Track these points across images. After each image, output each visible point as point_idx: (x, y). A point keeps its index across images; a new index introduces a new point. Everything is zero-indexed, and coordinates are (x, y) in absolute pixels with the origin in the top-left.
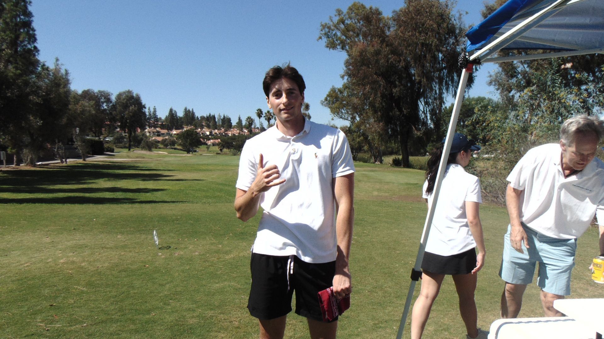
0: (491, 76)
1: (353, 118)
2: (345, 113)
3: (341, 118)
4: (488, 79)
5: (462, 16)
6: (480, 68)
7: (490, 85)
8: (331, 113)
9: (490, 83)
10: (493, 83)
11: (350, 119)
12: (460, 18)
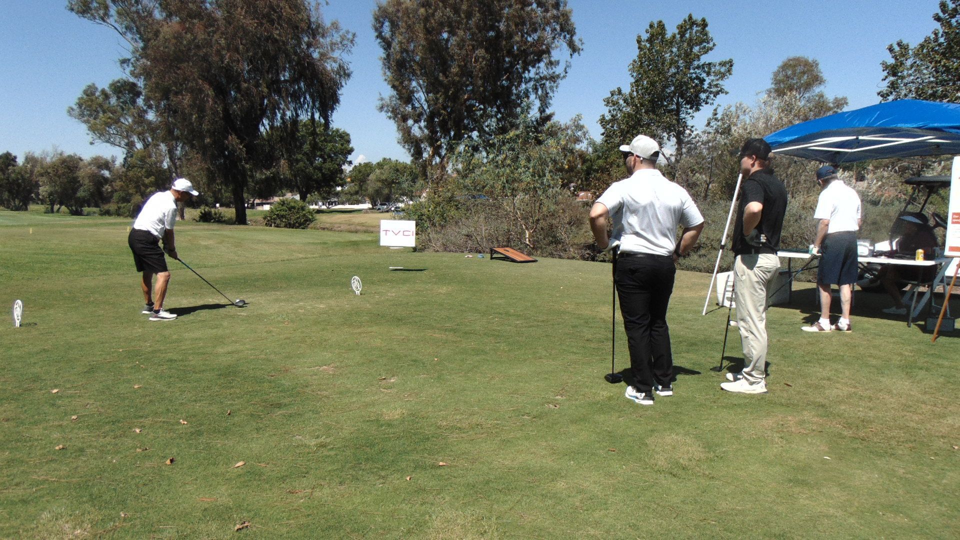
0: (382, 99)
1: (130, 145)
2: (114, 134)
3: (108, 141)
4: (379, 103)
5: (320, 6)
6: (346, 84)
7: (381, 111)
8: (89, 132)
9: (381, 108)
10: (385, 109)
11: (123, 145)
12: (317, 9)
